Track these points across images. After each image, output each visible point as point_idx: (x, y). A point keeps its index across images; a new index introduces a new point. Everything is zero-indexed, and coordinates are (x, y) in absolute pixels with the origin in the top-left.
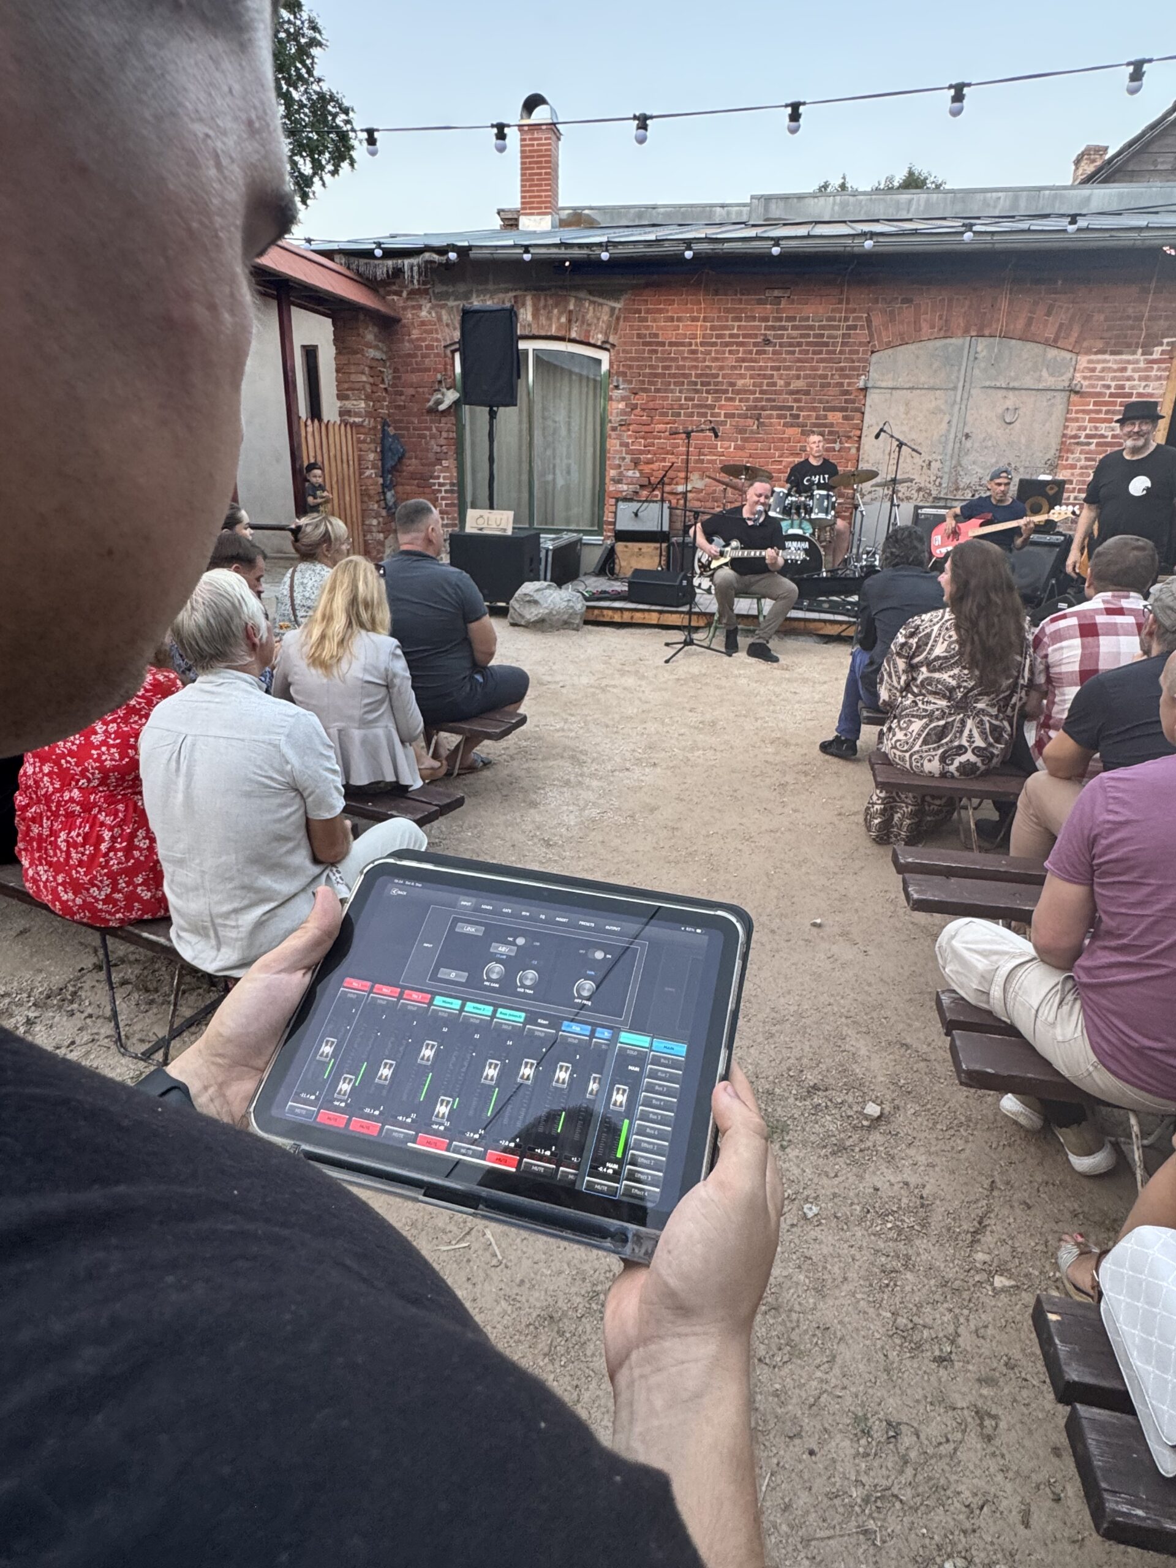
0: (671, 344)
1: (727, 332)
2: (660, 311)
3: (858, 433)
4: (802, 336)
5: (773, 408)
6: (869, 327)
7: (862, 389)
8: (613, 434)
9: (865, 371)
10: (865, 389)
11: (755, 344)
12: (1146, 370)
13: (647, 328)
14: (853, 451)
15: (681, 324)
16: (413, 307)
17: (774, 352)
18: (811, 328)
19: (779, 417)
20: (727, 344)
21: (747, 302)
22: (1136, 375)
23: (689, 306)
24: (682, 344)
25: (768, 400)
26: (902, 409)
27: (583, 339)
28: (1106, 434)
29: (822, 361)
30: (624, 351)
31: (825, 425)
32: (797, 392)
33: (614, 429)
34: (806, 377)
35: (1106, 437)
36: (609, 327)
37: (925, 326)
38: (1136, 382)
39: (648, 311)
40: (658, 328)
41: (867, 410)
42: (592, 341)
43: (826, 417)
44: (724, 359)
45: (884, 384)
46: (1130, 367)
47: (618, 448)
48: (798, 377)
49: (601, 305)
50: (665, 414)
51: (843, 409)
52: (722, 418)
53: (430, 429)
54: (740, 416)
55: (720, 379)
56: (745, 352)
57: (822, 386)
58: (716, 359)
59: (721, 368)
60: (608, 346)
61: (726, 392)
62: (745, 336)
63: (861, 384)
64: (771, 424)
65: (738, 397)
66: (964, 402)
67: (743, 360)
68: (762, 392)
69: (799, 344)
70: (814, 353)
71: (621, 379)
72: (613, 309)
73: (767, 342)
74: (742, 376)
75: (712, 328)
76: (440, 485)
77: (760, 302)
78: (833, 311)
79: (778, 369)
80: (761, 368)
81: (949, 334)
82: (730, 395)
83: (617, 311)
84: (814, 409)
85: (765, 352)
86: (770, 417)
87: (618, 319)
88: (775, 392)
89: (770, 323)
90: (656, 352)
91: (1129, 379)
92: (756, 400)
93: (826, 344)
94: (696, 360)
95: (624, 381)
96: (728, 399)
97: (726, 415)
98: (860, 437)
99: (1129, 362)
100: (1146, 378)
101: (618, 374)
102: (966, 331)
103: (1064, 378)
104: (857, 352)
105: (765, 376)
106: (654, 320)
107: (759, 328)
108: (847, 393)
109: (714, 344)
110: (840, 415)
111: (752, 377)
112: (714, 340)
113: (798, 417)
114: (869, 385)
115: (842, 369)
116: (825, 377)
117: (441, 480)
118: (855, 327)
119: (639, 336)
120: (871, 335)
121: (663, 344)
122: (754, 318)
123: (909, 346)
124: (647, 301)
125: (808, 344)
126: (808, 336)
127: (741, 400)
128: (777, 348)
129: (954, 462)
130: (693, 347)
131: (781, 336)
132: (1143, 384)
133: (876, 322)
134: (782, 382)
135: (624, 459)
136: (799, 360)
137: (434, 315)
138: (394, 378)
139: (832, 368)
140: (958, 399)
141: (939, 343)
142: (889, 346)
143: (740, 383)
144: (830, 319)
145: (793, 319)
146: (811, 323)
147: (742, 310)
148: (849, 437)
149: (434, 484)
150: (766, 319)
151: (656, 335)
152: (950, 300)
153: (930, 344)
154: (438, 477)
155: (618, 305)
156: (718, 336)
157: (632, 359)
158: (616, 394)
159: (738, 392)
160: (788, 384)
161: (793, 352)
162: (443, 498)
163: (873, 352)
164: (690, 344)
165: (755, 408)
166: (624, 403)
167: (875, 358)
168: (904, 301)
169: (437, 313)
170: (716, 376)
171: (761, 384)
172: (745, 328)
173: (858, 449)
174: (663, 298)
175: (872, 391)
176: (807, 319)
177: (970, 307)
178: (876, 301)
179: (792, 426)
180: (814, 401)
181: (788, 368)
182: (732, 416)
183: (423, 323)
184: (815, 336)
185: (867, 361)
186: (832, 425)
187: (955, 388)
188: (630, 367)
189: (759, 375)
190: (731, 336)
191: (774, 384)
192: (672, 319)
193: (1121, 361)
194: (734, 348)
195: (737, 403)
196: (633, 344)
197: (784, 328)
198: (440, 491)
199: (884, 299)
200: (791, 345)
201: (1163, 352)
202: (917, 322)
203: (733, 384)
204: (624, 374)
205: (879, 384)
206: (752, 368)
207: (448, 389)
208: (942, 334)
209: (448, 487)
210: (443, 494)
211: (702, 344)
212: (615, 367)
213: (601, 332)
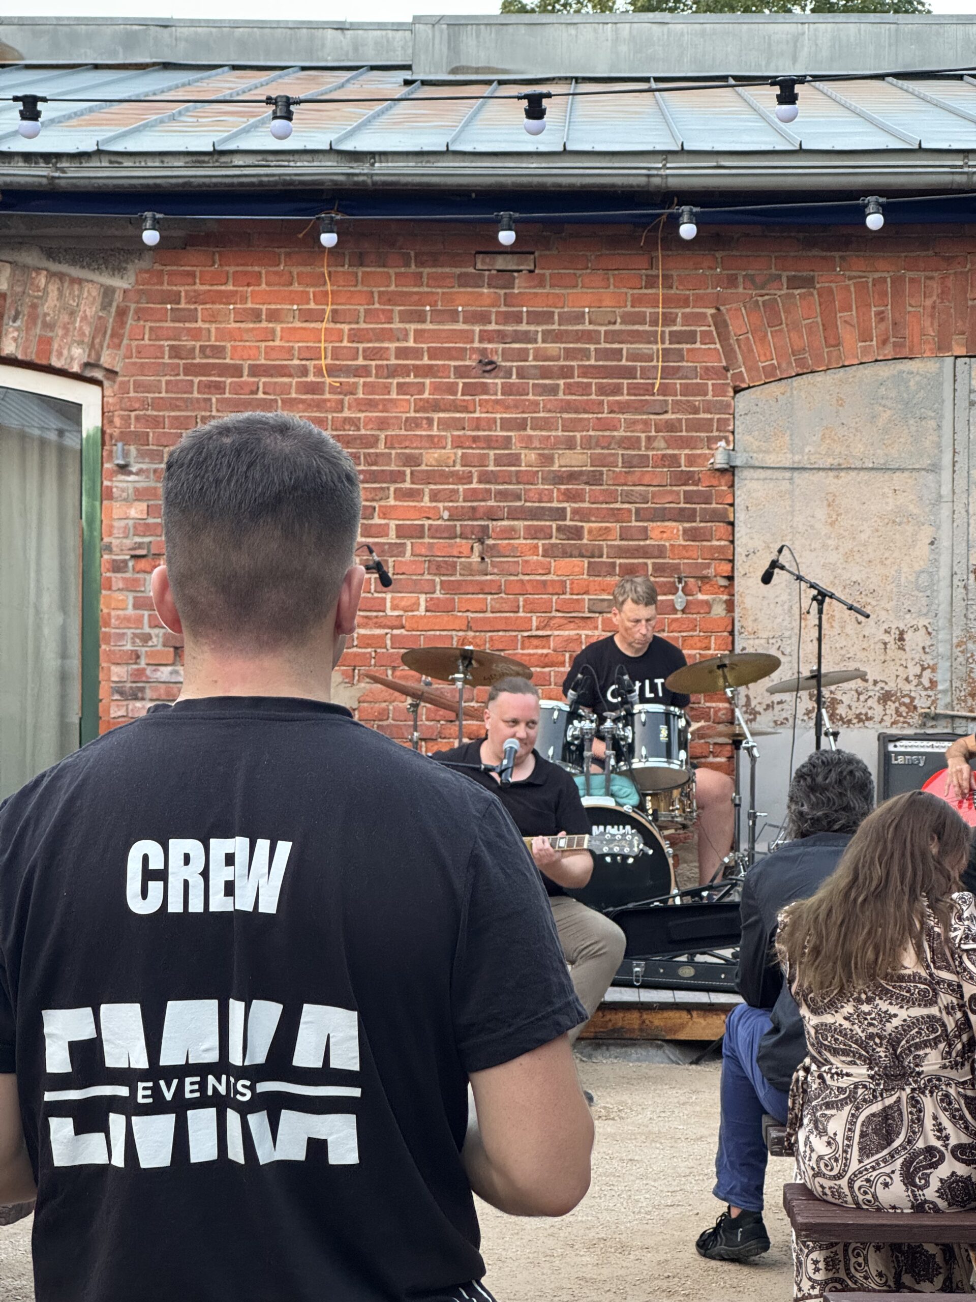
0: (255, 371)
1: (392, 346)
2: (227, 298)
3: (725, 568)
4: (570, 354)
5: (514, 515)
6: (723, 337)
7: (722, 471)
8: (117, 579)
9: (726, 430)
10: (730, 471)
11: (461, 372)
13: (196, 334)
14: (719, 610)
15: (278, 327)
17: (508, 390)
18: (590, 337)
19: (534, 534)
20: (393, 372)
21: (437, 280)
23: (296, 287)
24: (282, 371)
25: (502, 495)
26: (821, 513)
27: (32, 357)
29: (623, 408)
30: (138, 386)
31: (645, 553)
32: (572, 477)
33: (118, 567)
34: (588, 443)
36: (99, 329)
37: (848, 335)
39: (195, 298)
40: (222, 334)
41: (741, 518)
42: (56, 363)
43: (644, 534)
44: (387, 405)
45: (771, 460)
47: (130, 611)
48: (570, 444)
49: (80, 281)
51: (682, 516)
52: (392, 538)
54: (436, 532)
55: (381, 448)
56: (436, 388)
57: (628, 463)
58: (370, 405)
59: (383, 424)
60: (98, 375)
61: (398, 477)
62: (434, 354)
63: (720, 460)
64: (514, 552)
65: (427, 489)
66: (961, 498)
67: (436, 407)
68: (485, 478)
69: (566, 373)
70: (602, 390)
71: (133, 449)
72: (108, 292)
73: (489, 366)
74: (434, 442)
75: (355, 336)
77: (464, 280)
78: (636, 301)
79: (521, 425)
80: (477, 424)
81: (906, 352)
82: (408, 485)
83: (118, 297)
84: (615, 515)
85: (485, 389)
86: (510, 534)
87: (122, 313)
88: (519, 478)
89: (493, 327)
90: (219, 388)
92: (472, 495)
93: (629, 373)
94: (319, 405)
95: (142, 454)
96: (402, 495)
97: (401, 532)
98: (731, 578)
101: (126, 437)
102: (942, 347)
104: (701, 390)
105: (490, 443)
106: (213, 318)
107: (467, 336)
108: (687, 478)
109: (363, 371)
110: (678, 527)
111: (458, 444)
112: (360, 362)
113: (577, 533)
114: (738, 462)
115: (671, 427)
116: (634, 443)
118: (690, 337)
119: (176, 352)
120: (729, 353)
121: (236, 371)
122: (453, 316)
123: (818, 378)
124: (192, 275)
125: (586, 371)
126: (586, 354)
127: (434, 497)
128: (514, 379)
129: (957, 632)
130: (311, 378)
131: (522, 355)
133: (738, 325)
134: (533, 456)
135: (146, 638)
136: (568, 407)
139: (646, 423)
140: (946, 490)
141: (886, 371)
142: (773, 376)
143: (431, 458)
144: (628, 319)
145: (546, 317)
146: (588, 327)
147: (422, 299)
148: (705, 579)
150: (483, 318)
151: (218, 351)
152: (897, 281)
153: (867, 371)
155: (120, 283)
156: (369, 354)
157: (157, 404)
158: (122, 484)
159: (429, 478)
160: (548, 460)
161: (554, 390)
163: (737, 390)
164: (304, 372)
165: (473, 514)
166: (143, 506)
167: (743, 402)
168: (794, 283)
170: (373, 442)
171: (482, 461)
172: (435, 335)
173: (730, 606)
174: (231, 269)
175: (747, 473)
176: (579, 318)
177: (943, 295)
178: (732, 282)
179: (566, 554)
180: (611, 497)
181: (540, 425)
182: (418, 533)
184: (603, 354)
185: (725, 408)
186: (660, 551)
187: (934, 468)
188: (156, 422)
189: (475, 439)
190: (402, 353)
191: (515, 460)
192: (256, 316)
194: (411, 379)
195: (426, 502)
196: (162, 369)
197: (527, 337)
199: (750, 279)
200: (545, 373)
202: (829, 326)
203: (412, 461)
204: (141, 439)
205: (757, 461)
206: (459, 425)
208: (888, 351)
211: (332, 371)
212: (117, 421)
213: (80, 343)
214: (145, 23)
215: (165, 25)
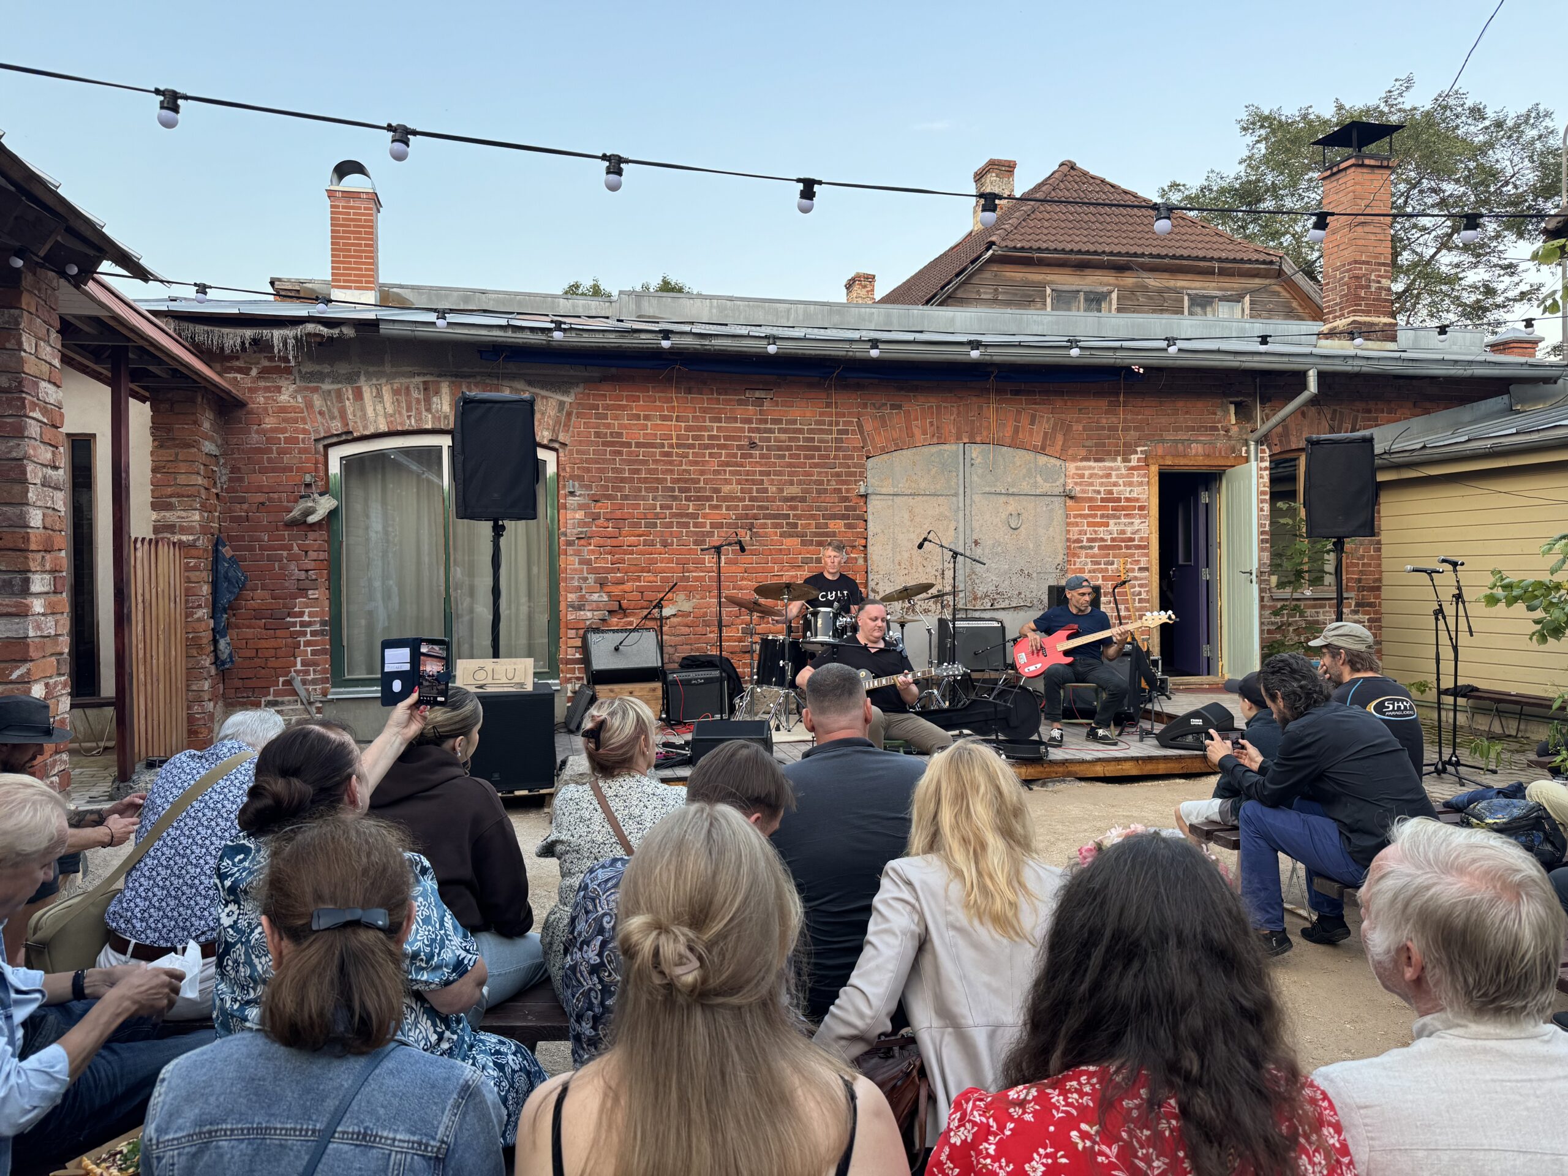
0: (638, 445)
1: (706, 434)
2: (623, 408)
3: (863, 542)
4: (791, 439)
5: (766, 517)
6: (862, 433)
7: (861, 496)
8: (570, 550)
9: (863, 476)
10: (865, 496)
11: (739, 447)
12: (1127, 476)
13: (608, 426)
14: (861, 562)
15: (649, 424)
16: (267, 389)
17: (762, 456)
18: (801, 431)
19: (776, 526)
20: (707, 447)
21: (727, 402)
22: (1121, 481)
23: (658, 403)
24: (653, 445)
25: (760, 508)
26: (906, 516)
28: (1105, 537)
29: (816, 465)
30: (578, 452)
31: (827, 535)
32: (792, 499)
33: (570, 543)
34: (800, 483)
35: (1106, 541)
36: (557, 422)
37: (917, 432)
38: (1122, 488)
39: (607, 407)
40: (621, 426)
41: (870, 518)
43: (826, 526)
44: (704, 463)
45: (884, 491)
46: (1114, 473)
47: (577, 566)
48: (791, 483)
49: (546, 398)
50: (638, 525)
51: (844, 517)
52: (708, 528)
53: (289, 548)
54: (729, 526)
55: (702, 484)
56: (727, 455)
57: (819, 492)
58: (696, 463)
59: (702, 473)
60: (556, 445)
61: (710, 499)
62: (726, 438)
63: (862, 491)
64: (766, 535)
65: (724, 504)
66: (968, 508)
67: (728, 464)
68: (751, 499)
69: (789, 448)
70: (806, 457)
71: (575, 484)
72: (562, 404)
73: (753, 445)
74: (727, 482)
75: (688, 429)
76: (303, 624)
77: (740, 402)
78: (821, 414)
79: (768, 474)
80: (748, 473)
81: (942, 441)
82: (715, 503)
83: (567, 406)
84: (813, 517)
85: (751, 456)
86: (764, 526)
87: (569, 414)
88: (768, 499)
89: (754, 425)
90: (620, 453)
91: (1115, 484)
92: (745, 508)
93: (818, 449)
94: (671, 463)
95: (581, 486)
96: (712, 507)
97: (712, 525)
98: (865, 547)
99: (1111, 468)
100: (1130, 484)
101: (573, 477)
102: (959, 438)
103: (1058, 483)
104: (851, 457)
105: (754, 482)
106: (616, 418)
107: (742, 430)
108: (846, 499)
109: (692, 446)
110: (842, 522)
111: (739, 482)
112: (691, 441)
113: (795, 525)
114: (869, 492)
115: (838, 475)
116: (821, 483)
117: (306, 618)
118: (846, 432)
119: (597, 435)
120: (864, 440)
121: (629, 445)
122: (735, 420)
123: (904, 452)
124: (605, 396)
125: (799, 448)
126: (798, 439)
127: (728, 508)
128: (765, 451)
129: (968, 570)
130: (666, 449)
131: (768, 440)
132: (1128, 489)
133: (869, 425)
134: (774, 489)
135: (586, 579)
136: (790, 465)
137: (300, 400)
138: (230, 480)
139: (826, 473)
140: (961, 505)
141: (934, 449)
142: (884, 451)
143: (726, 489)
144: (818, 423)
145: (780, 421)
146: (799, 426)
147: (720, 411)
148: (854, 547)
149: (294, 624)
150: (749, 421)
151: (620, 435)
152: (938, 408)
153: (925, 450)
154: (301, 614)
155: (568, 399)
156: (695, 438)
157: (588, 461)
158: (571, 501)
159: (725, 499)
160: (781, 490)
161: (784, 456)
162: (308, 644)
163: (868, 458)
164: (663, 446)
165: (747, 516)
166: (583, 512)
167: (870, 463)
168: (893, 407)
169: (304, 397)
170: (698, 481)
171: (750, 491)
172: (726, 429)
173: (866, 560)
174: (625, 394)
175: (873, 497)
176: (794, 422)
177: (958, 414)
178: (865, 406)
179: (791, 536)
180: (811, 508)
181: (780, 473)
182: (720, 525)
183: (283, 410)
184: (806, 440)
185: (863, 466)
186: (834, 534)
187: (956, 495)
188: (588, 470)
189: (747, 480)
190: (711, 437)
191: (766, 491)
192: (638, 417)
193: (1105, 468)
194: (715, 451)
195: (724, 511)
196: (592, 443)
197: (771, 431)
198: (304, 634)
199: (874, 404)
200: (780, 448)
201: (1139, 460)
202: (909, 428)
203: (717, 491)
204: (580, 478)
205: (879, 490)
206: (738, 473)
207: (321, 494)
208: (935, 440)
209: (317, 627)
210: (309, 637)
211: (679, 446)
212: (568, 469)
213: (548, 429)
214: (474, 291)
215: (483, 292)
